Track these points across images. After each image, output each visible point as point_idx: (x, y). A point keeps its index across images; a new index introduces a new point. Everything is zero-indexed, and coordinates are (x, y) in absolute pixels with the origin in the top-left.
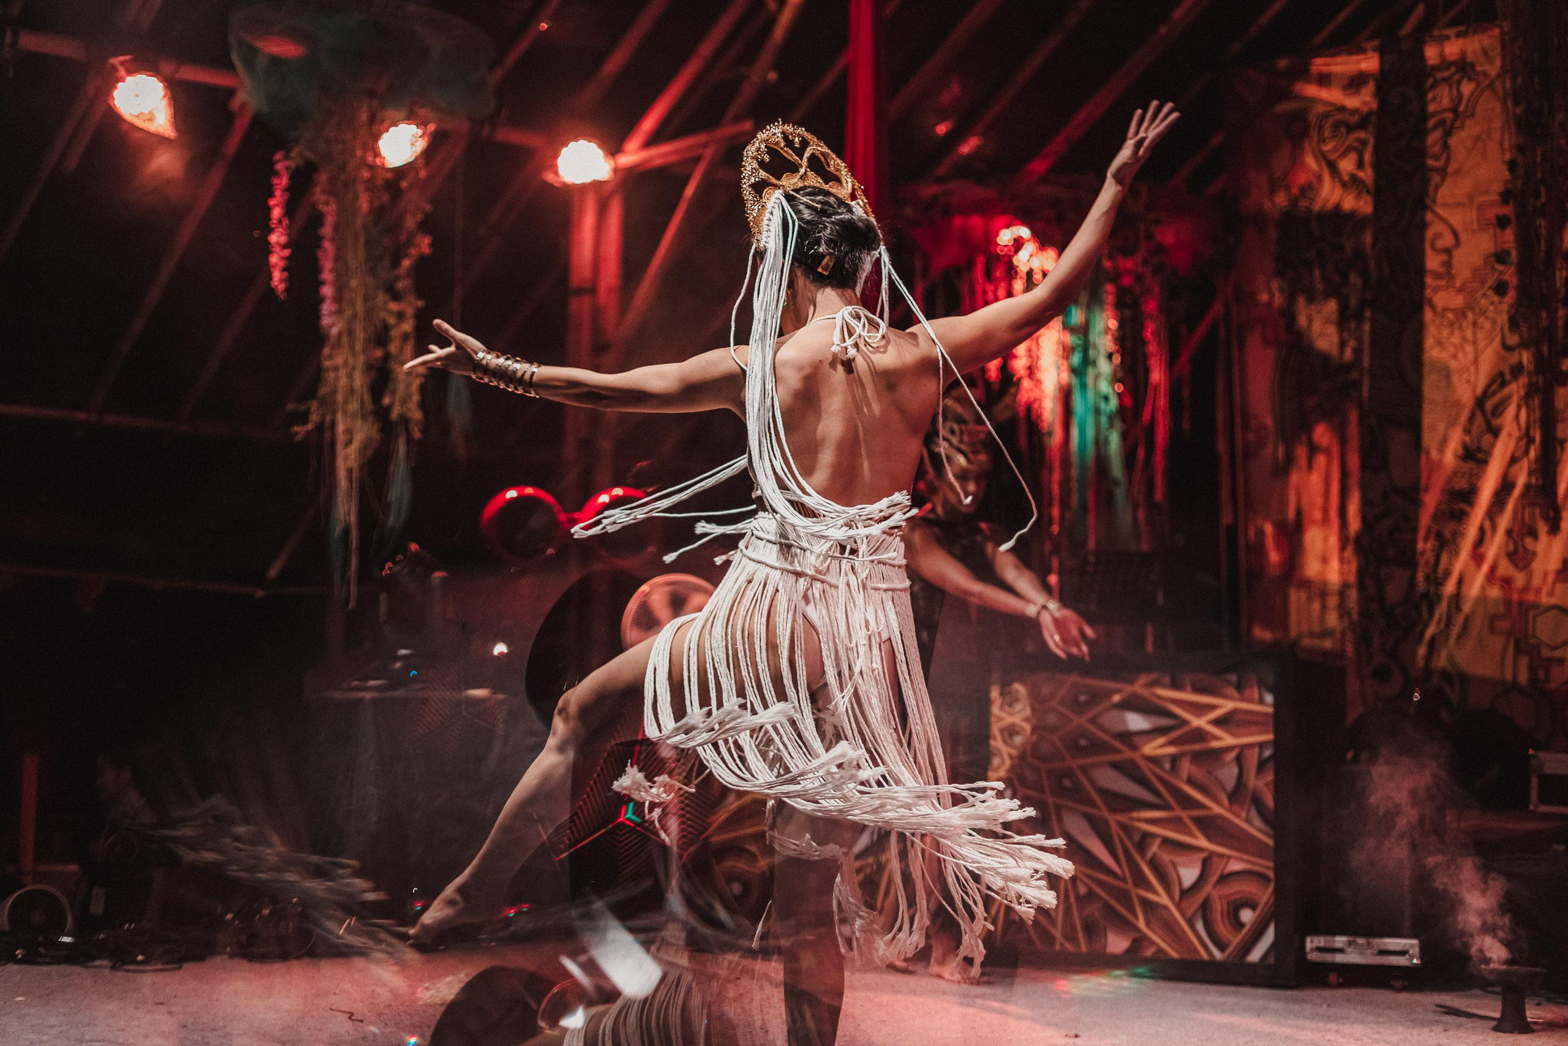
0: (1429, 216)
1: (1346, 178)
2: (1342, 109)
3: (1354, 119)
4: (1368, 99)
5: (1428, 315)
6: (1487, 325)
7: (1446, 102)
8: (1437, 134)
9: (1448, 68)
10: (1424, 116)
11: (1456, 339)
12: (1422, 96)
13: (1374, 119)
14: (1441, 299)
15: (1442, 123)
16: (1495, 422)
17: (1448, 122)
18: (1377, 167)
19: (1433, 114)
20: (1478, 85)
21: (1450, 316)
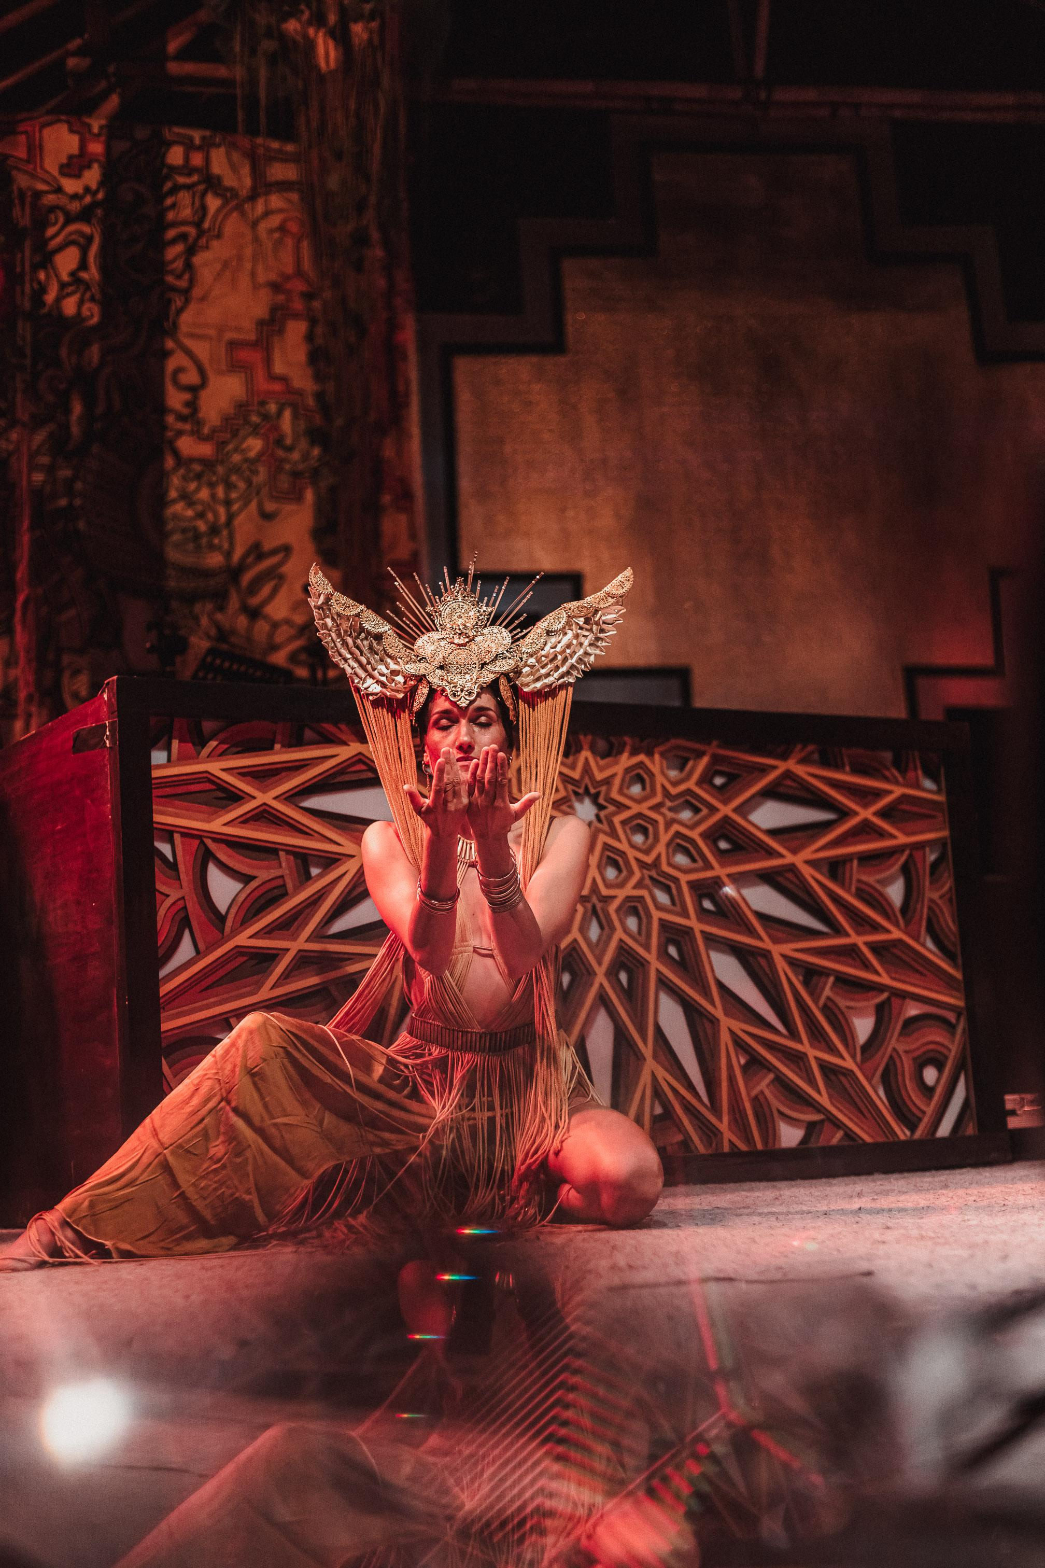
0: (170, 344)
1: (65, 277)
2: (59, 190)
3: (75, 207)
4: (94, 186)
5: (170, 462)
6: (242, 485)
7: (187, 213)
8: (179, 248)
9: (189, 175)
10: (162, 225)
11: (204, 494)
12: (161, 198)
13: (99, 212)
14: (187, 445)
15: (183, 237)
16: (255, 601)
17: (191, 240)
18: (103, 269)
19: (174, 224)
20: (226, 202)
21: (197, 467)
